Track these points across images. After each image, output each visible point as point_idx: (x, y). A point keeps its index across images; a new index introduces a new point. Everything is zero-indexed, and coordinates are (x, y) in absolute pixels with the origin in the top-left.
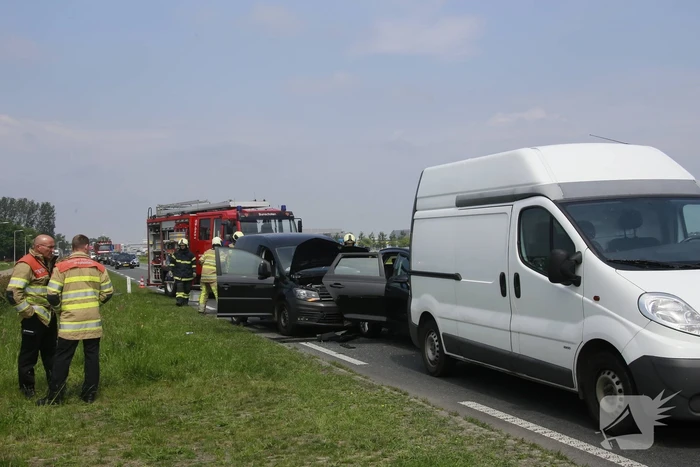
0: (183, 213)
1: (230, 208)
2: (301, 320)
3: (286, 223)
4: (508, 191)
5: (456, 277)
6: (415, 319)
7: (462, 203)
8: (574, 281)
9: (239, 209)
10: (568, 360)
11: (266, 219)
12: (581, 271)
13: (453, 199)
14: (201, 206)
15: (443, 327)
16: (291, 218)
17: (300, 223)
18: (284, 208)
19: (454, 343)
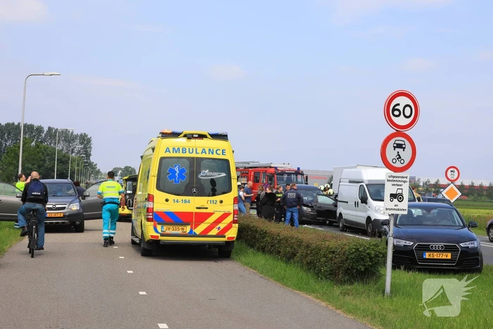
0: (245, 168)
1: (271, 167)
2: (304, 218)
3: (299, 177)
4: (358, 181)
5: (347, 202)
6: (338, 215)
7: (350, 182)
8: (366, 203)
9: (276, 168)
10: (364, 221)
11: (289, 174)
12: (368, 201)
13: (348, 180)
14: (255, 165)
15: (344, 217)
16: (302, 174)
17: (307, 177)
18: (299, 169)
19: (346, 221)
